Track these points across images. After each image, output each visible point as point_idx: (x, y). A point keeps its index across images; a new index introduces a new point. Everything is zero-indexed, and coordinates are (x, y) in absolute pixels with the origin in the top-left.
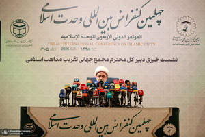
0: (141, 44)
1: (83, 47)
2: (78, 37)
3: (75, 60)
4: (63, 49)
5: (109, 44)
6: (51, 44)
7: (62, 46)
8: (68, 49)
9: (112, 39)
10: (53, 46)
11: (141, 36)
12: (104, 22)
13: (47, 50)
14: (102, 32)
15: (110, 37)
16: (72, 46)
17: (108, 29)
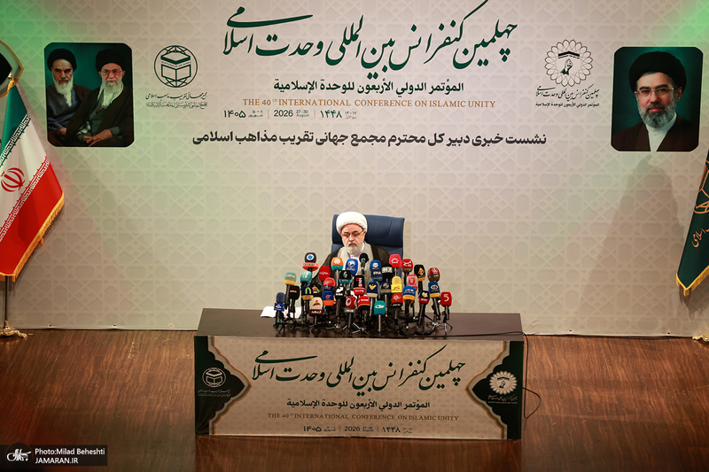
0: (460, 104)
1: (325, 108)
2: (312, 86)
3: (307, 139)
4: (278, 113)
5: (386, 104)
6: (251, 102)
7: (275, 106)
8: (290, 113)
9: (392, 93)
10: (255, 108)
11: (461, 86)
12: (374, 51)
13: (242, 115)
14: (370, 76)
15: (389, 86)
16: (299, 107)
17: (385, 69)
